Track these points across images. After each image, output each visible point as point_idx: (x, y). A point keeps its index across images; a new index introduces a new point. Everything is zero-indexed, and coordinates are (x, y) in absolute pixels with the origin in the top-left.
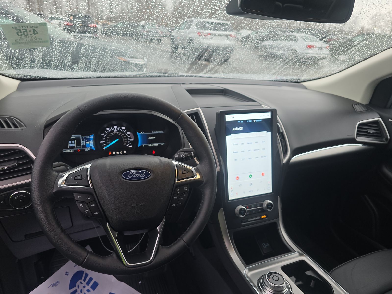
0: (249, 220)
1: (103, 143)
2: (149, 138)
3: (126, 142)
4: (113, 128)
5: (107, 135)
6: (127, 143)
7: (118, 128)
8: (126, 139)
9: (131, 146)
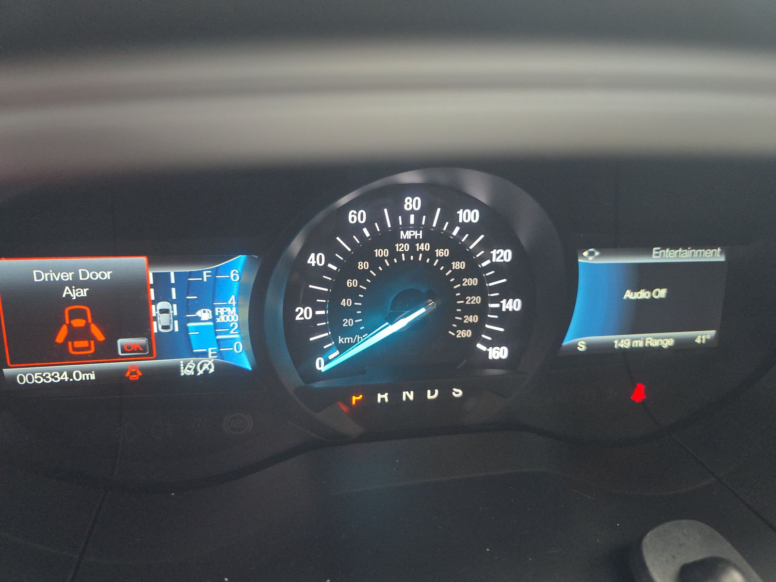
1: (310, 326)
2: (629, 295)
3: (473, 319)
4: (397, 210)
5: (348, 269)
6: (477, 329)
7: (427, 210)
8: (477, 300)
9: (499, 353)
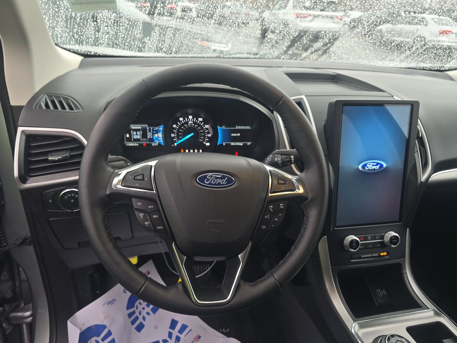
0: (362, 256)
1: (174, 138)
2: (232, 135)
3: (203, 138)
4: (188, 118)
5: (180, 128)
6: (204, 140)
7: (193, 118)
8: (203, 134)
9: (208, 144)
